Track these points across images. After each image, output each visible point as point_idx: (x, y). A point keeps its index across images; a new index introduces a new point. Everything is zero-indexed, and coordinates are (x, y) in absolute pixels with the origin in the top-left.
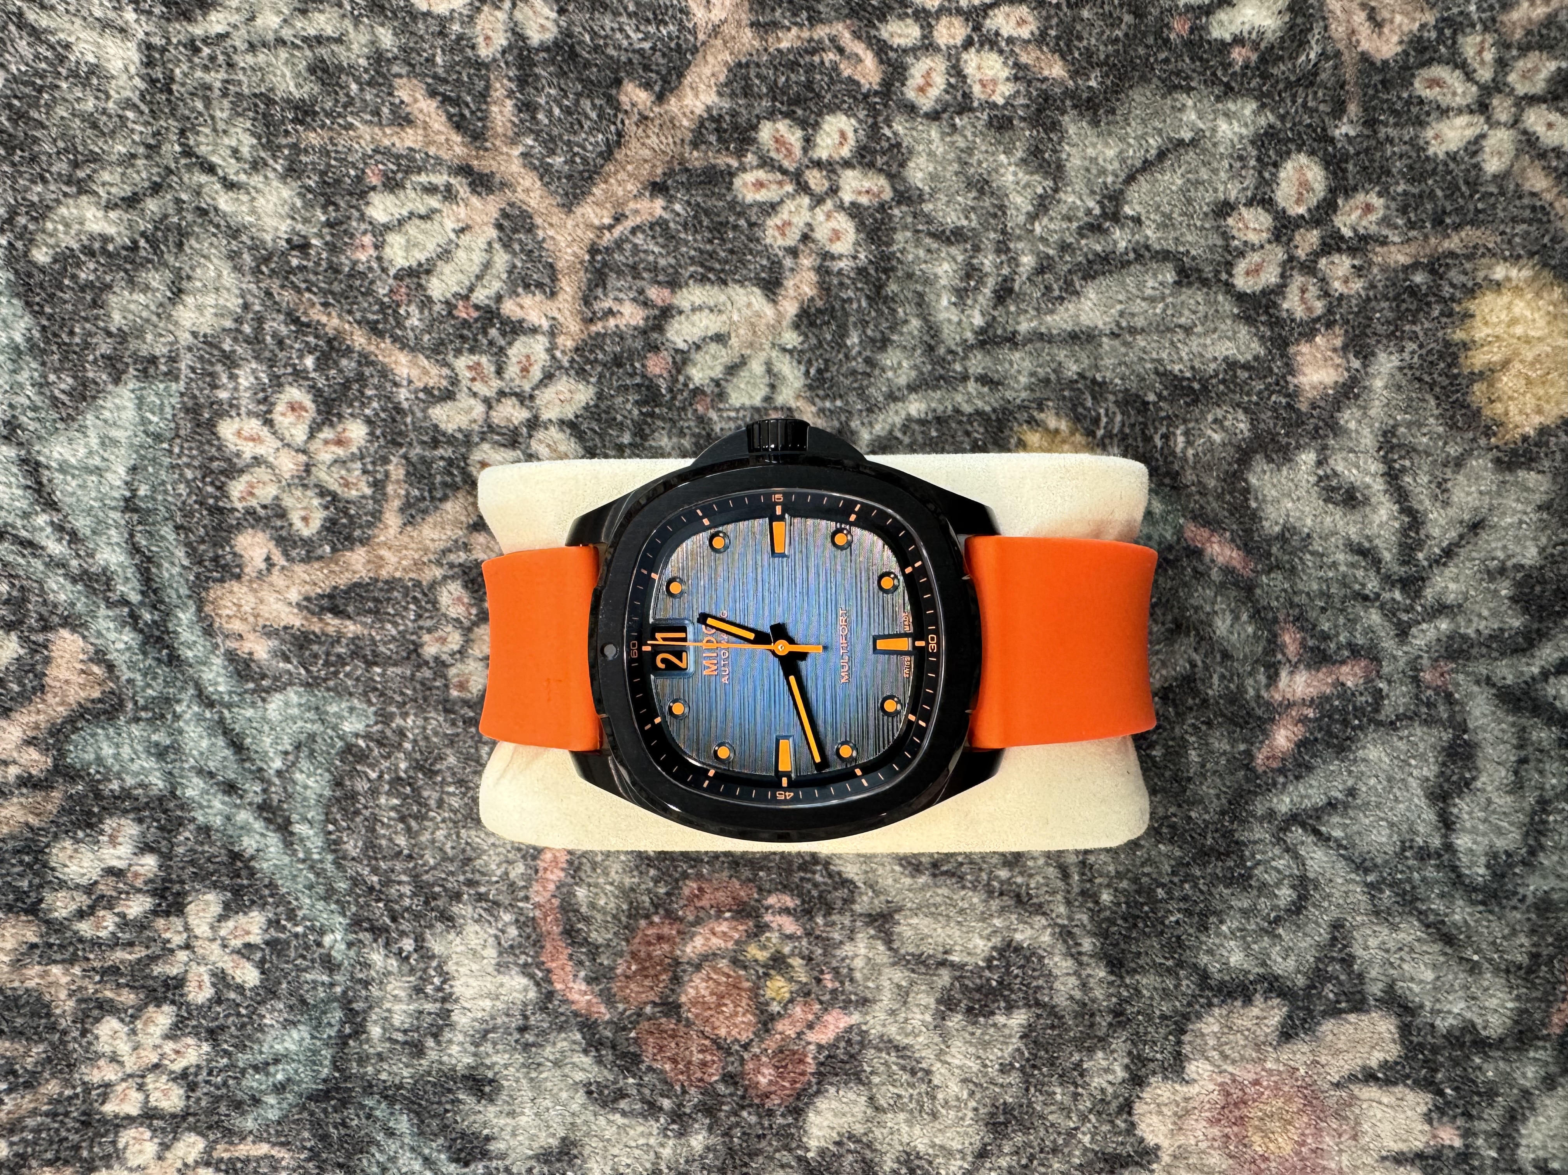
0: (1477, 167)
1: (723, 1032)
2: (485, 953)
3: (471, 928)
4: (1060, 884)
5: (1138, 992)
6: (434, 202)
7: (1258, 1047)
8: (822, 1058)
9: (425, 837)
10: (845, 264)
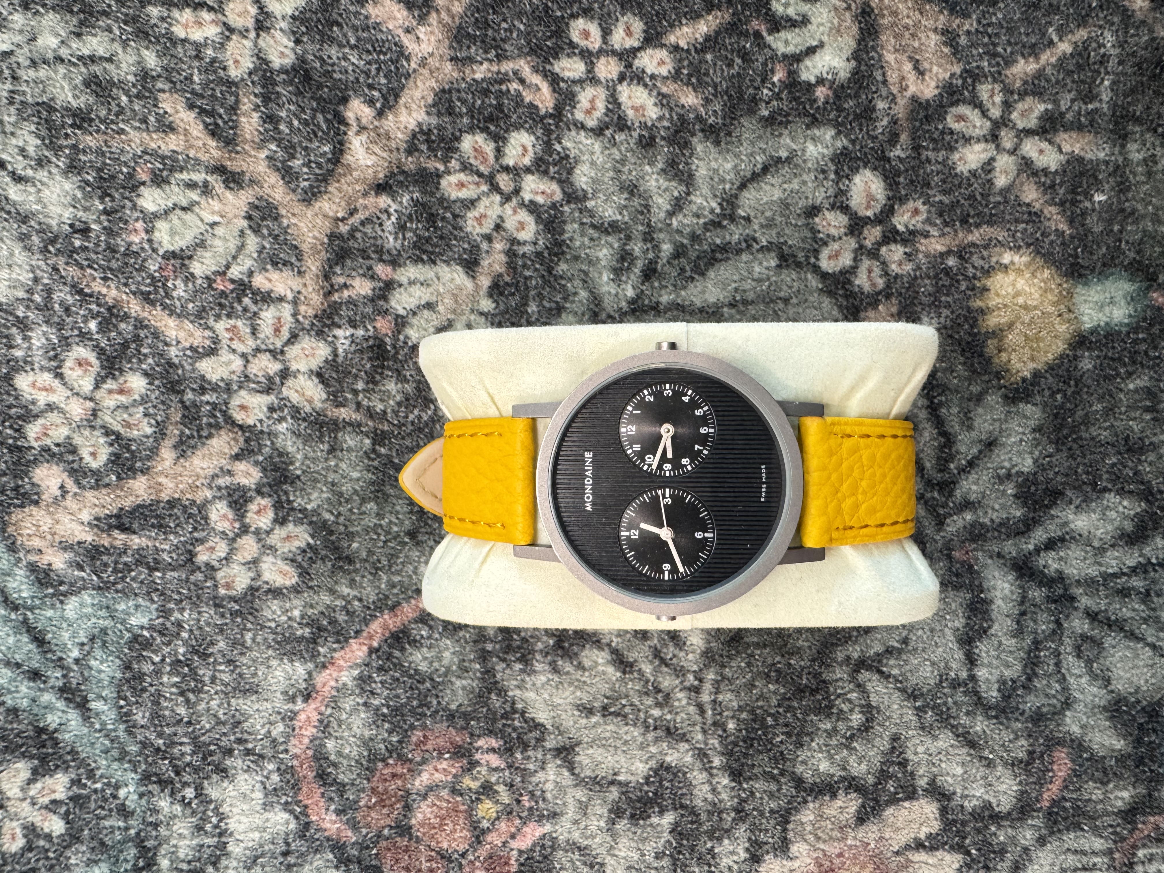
0: (990, 181)
1: (445, 845)
2: (254, 796)
3: (242, 777)
4: (698, 718)
5: (752, 793)
6: (194, 196)
7: (841, 829)
8: (522, 860)
9: (201, 707)
10: (528, 249)
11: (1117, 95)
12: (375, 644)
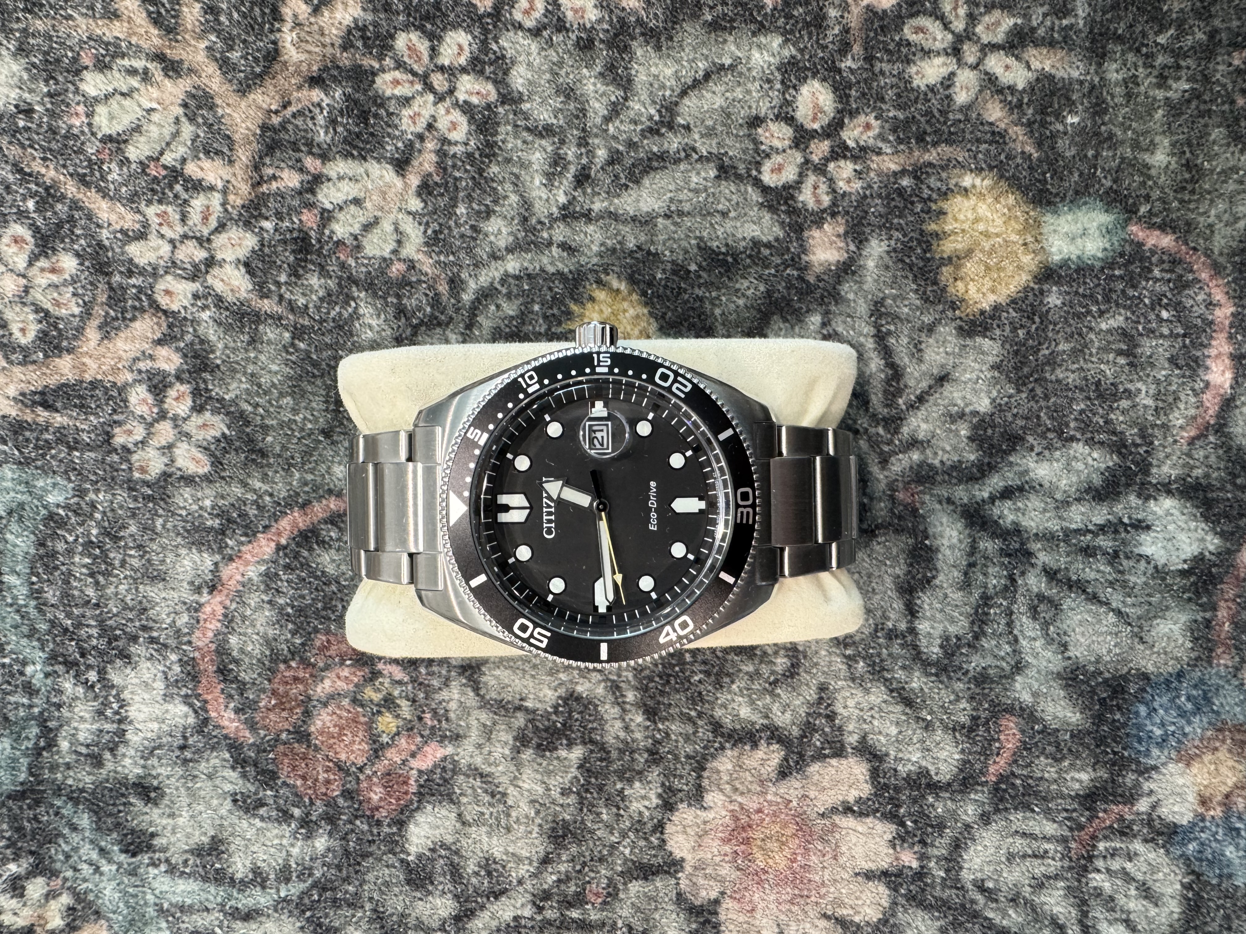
0: (949, 97)
1: (343, 757)
2: (155, 685)
3: (144, 665)
5: (668, 735)
6: (134, 82)
7: (762, 782)
8: (422, 781)
9: (110, 590)
10: (459, 149)
11: (1095, 11)
12: (283, 542)
